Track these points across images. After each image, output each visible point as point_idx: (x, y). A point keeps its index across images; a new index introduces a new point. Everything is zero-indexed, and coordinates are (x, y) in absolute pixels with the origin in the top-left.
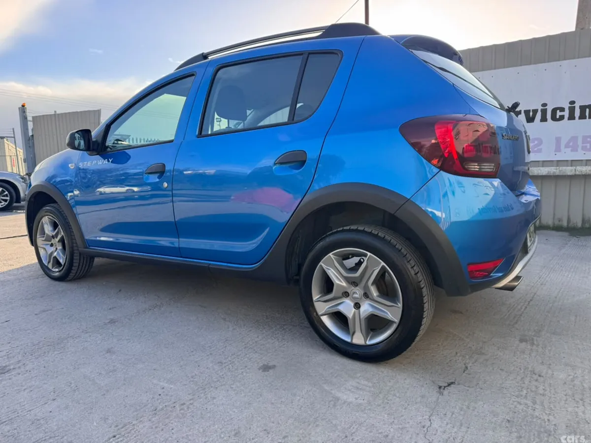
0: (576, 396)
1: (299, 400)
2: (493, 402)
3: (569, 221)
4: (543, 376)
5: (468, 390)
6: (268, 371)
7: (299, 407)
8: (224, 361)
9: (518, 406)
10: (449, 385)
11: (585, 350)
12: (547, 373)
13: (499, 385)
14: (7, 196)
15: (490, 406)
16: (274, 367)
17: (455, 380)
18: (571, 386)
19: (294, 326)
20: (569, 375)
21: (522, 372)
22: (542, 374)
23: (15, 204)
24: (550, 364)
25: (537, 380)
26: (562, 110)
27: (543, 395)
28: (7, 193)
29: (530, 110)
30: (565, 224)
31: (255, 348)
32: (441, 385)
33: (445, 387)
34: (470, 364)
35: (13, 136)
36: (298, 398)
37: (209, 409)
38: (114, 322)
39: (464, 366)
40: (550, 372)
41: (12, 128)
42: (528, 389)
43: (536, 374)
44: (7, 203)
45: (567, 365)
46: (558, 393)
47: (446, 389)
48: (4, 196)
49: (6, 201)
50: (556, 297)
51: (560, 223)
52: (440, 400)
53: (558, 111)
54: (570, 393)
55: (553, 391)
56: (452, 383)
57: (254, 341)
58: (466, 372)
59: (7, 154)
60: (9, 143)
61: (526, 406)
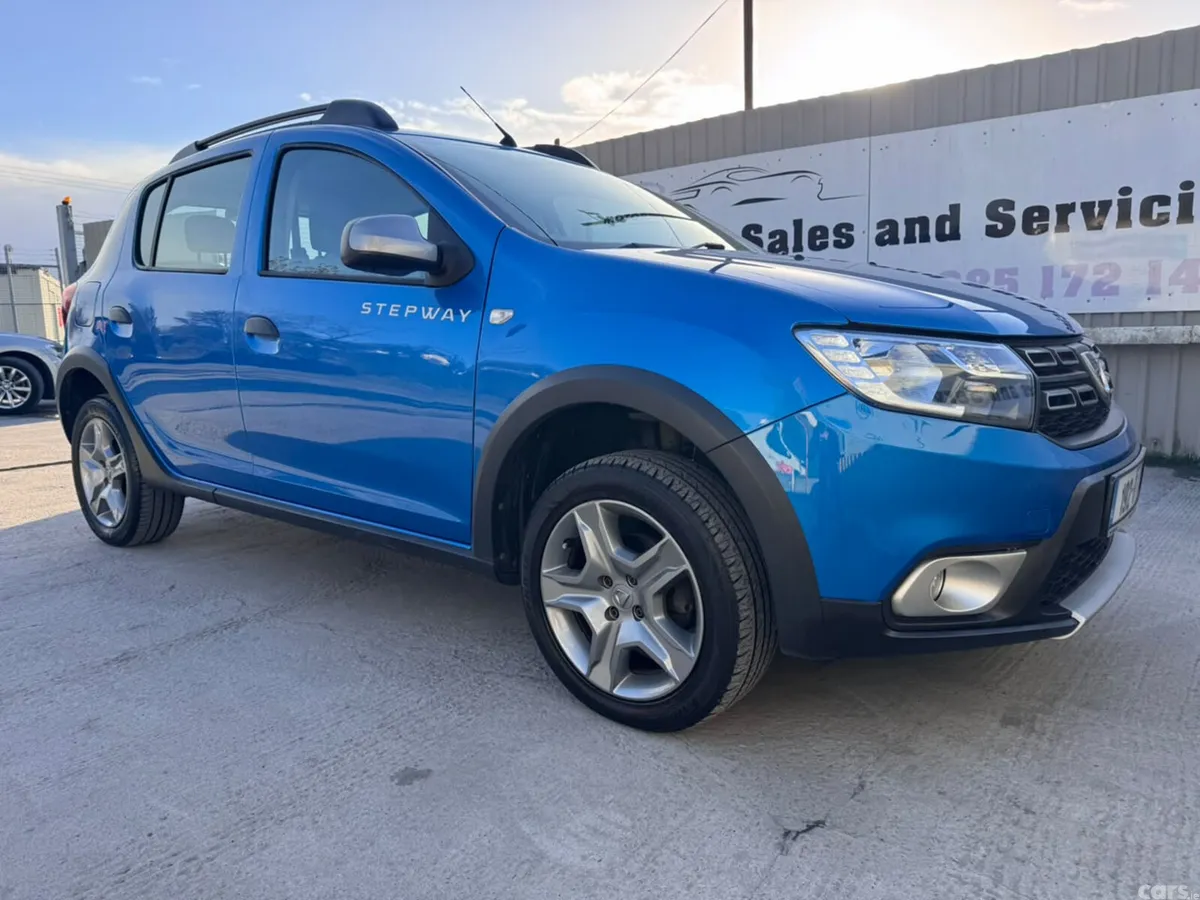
0: (1101, 866)
1: (455, 856)
2: (901, 877)
3: (1176, 444)
4: (1034, 813)
5: (849, 844)
6: (410, 784)
7: (448, 874)
8: (323, 757)
9: (956, 887)
10: (810, 828)
11: (1151, 748)
12: (1046, 804)
13: (924, 832)
14: (25, 384)
15: (891, 887)
16: (426, 774)
17: (827, 816)
18: (1097, 841)
19: (508, 676)
20: (1098, 812)
21: (988, 799)
22: (1034, 808)
23: (43, 402)
24: (1058, 783)
25: (1016, 823)
26: (1164, 200)
27: (1022, 861)
28: (25, 378)
29: (1094, 203)
30: (1168, 450)
31: (402, 728)
32: (790, 828)
33: (798, 833)
34: (872, 779)
35: (55, 264)
36: (454, 851)
37: (244, 875)
38: (127, 659)
39: (857, 781)
40: (1054, 801)
41: (54, 248)
42: (992, 843)
43: (1018, 807)
44: (25, 400)
45: (1097, 784)
46: (1060, 857)
47: (799, 838)
48: (20, 385)
49: (23, 394)
50: (1112, 617)
51: (1158, 449)
52: (777, 866)
53: (1156, 204)
54: (1089, 856)
55: (1048, 853)
56: (818, 824)
57: (405, 711)
58: (857, 797)
59: (45, 300)
60: (50, 278)
61: (976, 889)
